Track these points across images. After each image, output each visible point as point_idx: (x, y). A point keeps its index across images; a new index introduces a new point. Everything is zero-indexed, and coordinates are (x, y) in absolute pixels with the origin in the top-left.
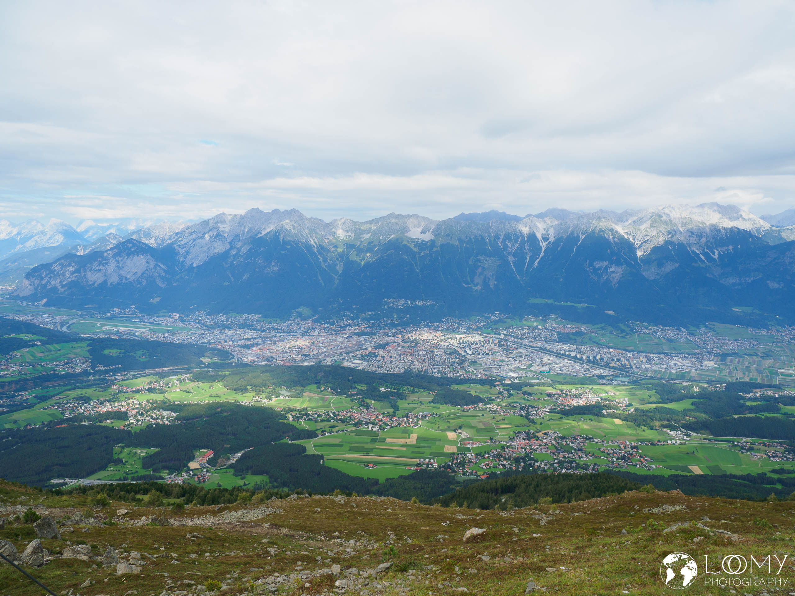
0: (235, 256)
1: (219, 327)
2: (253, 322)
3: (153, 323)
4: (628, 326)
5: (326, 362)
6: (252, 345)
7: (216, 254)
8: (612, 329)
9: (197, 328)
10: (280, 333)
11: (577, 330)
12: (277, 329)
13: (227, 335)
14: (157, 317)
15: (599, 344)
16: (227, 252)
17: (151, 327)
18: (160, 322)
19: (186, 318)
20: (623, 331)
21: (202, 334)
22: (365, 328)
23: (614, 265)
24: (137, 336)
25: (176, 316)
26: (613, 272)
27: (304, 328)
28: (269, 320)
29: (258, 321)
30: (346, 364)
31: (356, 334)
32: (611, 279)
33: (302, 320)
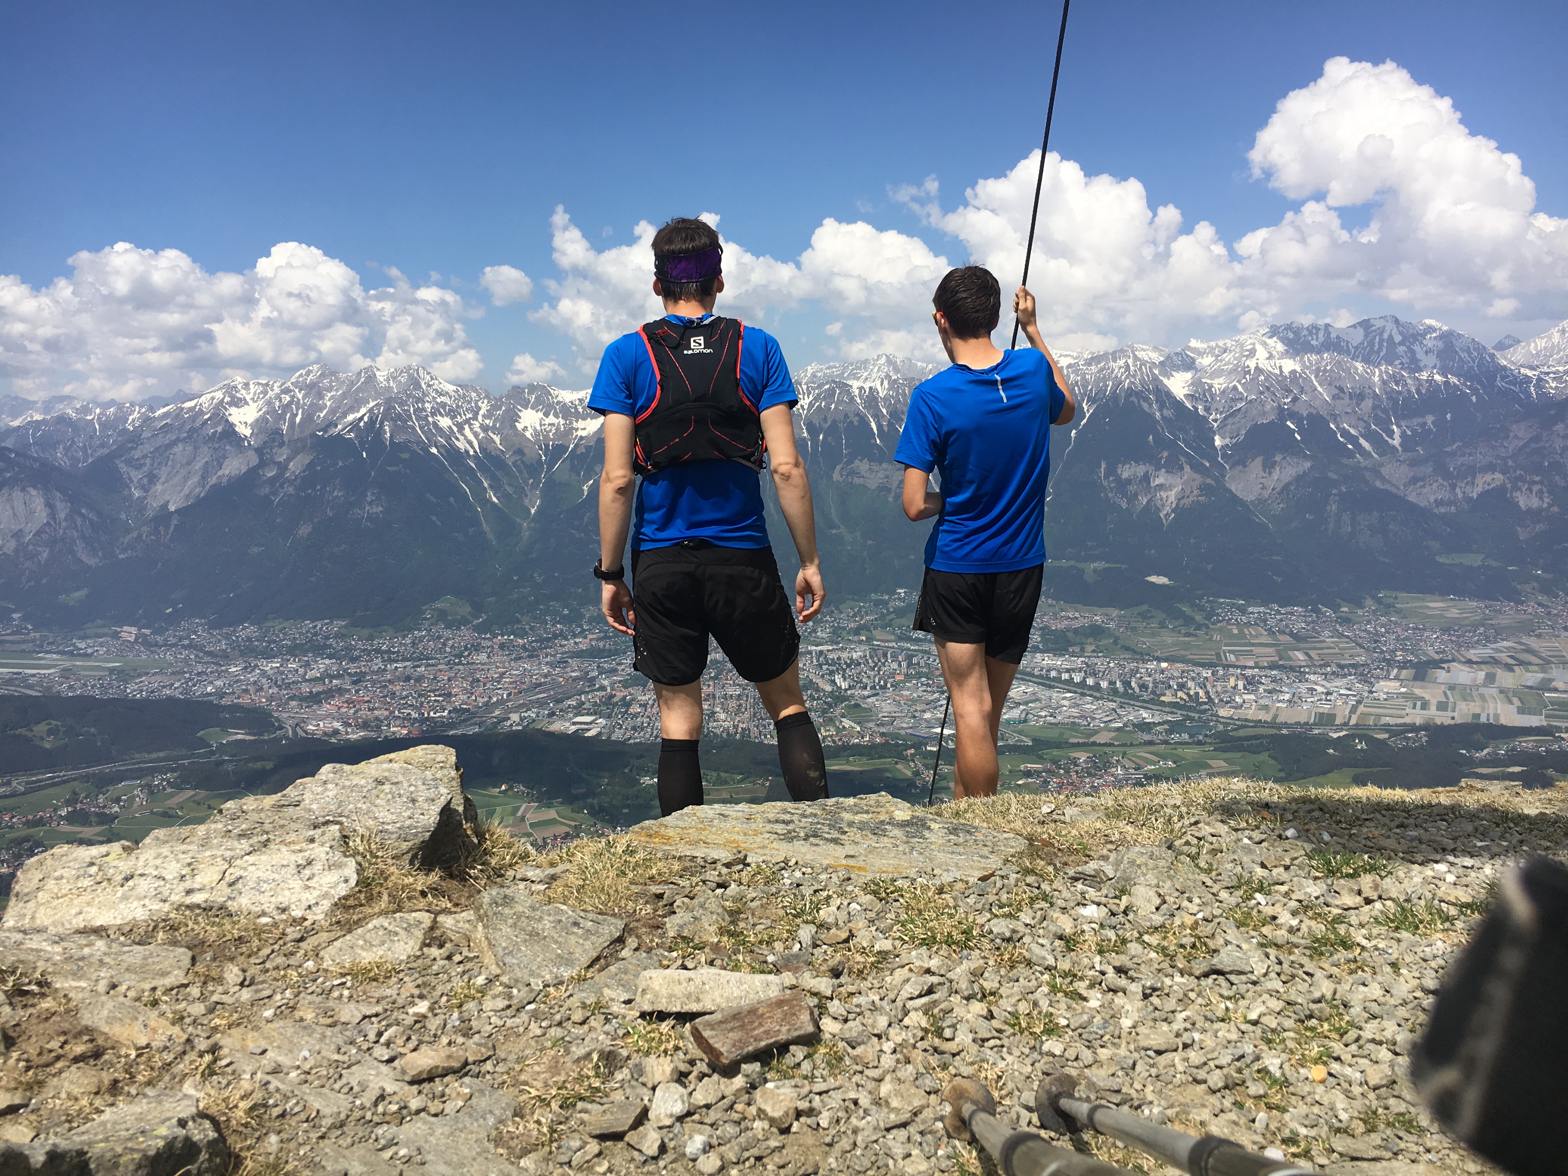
0: (272, 480)
1: (243, 654)
2: (327, 638)
3: (71, 653)
4: (1201, 609)
5: (509, 723)
6: (329, 694)
7: (225, 480)
8: (1164, 616)
9: (186, 661)
10: (396, 661)
11: (1086, 622)
12: (389, 652)
13: (263, 673)
14: (83, 638)
15: (1134, 652)
16: (252, 473)
17: (68, 664)
18: (90, 651)
19: (158, 638)
20: (1189, 621)
21: (198, 674)
22: (597, 640)
23: (1163, 470)
24: (30, 687)
25: (129, 633)
26: (1161, 487)
27: (452, 647)
28: (366, 632)
29: (339, 636)
30: (559, 726)
31: (579, 654)
32: (1159, 504)
33: (448, 626)
